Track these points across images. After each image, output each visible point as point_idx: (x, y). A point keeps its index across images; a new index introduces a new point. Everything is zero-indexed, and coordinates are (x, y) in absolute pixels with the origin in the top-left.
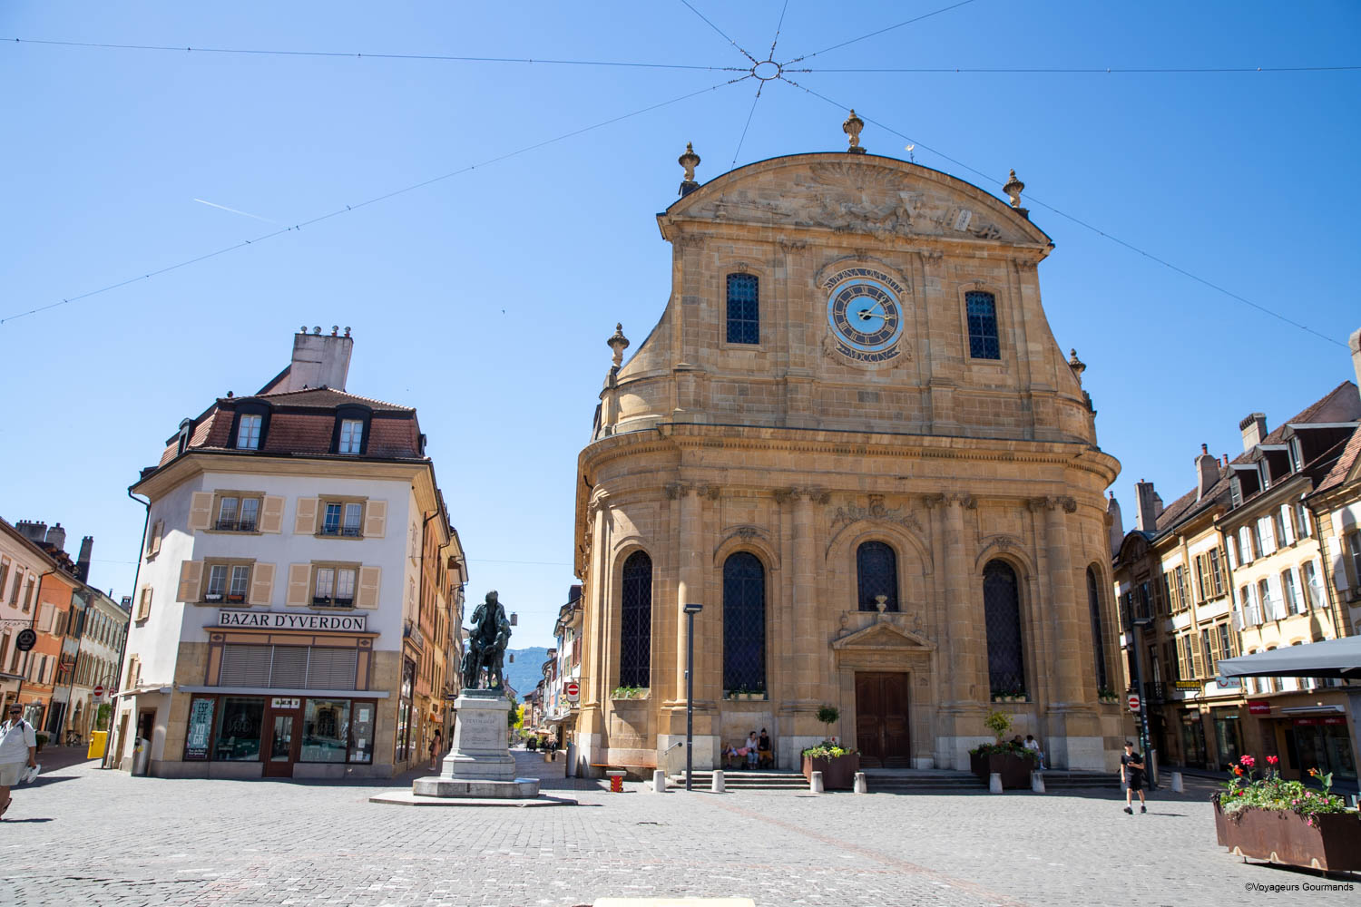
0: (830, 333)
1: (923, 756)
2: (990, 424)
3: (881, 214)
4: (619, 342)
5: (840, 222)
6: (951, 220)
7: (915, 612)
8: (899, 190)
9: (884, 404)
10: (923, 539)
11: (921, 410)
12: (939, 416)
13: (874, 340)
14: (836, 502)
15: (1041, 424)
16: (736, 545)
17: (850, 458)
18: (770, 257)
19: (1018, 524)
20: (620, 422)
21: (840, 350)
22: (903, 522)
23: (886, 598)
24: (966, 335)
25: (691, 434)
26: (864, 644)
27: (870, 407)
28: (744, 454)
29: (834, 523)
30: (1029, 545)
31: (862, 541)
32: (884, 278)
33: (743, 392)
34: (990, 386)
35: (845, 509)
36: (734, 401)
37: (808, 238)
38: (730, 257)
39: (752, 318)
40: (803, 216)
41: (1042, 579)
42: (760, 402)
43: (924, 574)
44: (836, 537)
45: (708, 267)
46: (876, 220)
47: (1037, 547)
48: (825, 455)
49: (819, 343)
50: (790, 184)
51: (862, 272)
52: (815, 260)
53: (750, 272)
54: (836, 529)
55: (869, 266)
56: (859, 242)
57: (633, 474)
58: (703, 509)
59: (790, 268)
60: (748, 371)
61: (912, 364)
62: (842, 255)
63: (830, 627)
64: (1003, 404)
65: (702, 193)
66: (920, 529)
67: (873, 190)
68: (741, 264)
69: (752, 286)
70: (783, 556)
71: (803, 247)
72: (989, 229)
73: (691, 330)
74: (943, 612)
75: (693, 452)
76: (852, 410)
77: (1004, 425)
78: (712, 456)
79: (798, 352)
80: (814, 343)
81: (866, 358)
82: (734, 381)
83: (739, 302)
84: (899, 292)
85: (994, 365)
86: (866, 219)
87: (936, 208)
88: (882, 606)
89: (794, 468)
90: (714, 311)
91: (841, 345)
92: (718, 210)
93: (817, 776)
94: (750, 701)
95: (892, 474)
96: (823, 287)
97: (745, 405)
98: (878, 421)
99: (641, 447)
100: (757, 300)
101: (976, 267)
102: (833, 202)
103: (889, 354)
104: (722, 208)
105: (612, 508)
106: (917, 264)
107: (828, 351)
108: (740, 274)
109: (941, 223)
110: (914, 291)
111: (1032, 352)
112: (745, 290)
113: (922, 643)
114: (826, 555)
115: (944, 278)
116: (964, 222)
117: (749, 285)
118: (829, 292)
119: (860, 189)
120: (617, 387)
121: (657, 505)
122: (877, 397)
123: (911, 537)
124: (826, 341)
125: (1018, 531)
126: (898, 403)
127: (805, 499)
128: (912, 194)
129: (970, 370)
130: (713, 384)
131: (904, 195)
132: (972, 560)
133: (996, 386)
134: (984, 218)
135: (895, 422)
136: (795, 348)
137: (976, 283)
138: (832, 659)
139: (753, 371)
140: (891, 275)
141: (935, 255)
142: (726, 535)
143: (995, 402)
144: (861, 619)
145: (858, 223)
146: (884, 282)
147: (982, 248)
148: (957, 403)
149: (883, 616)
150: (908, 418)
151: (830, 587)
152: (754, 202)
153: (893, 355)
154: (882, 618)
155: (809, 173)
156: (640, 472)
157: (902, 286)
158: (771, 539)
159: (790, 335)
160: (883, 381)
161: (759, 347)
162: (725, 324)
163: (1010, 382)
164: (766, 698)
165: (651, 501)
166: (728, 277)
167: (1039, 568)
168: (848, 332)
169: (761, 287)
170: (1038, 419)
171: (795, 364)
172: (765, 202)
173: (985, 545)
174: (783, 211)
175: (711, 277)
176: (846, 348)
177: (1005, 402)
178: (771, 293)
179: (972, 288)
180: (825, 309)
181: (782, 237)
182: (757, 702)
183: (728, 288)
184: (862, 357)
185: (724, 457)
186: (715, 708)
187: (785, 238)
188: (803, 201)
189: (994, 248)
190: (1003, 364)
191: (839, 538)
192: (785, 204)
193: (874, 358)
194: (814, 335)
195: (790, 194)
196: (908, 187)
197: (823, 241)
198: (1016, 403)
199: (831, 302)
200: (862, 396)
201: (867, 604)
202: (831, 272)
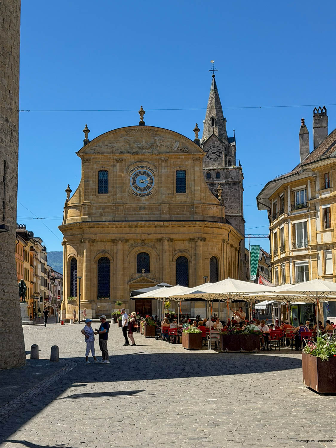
0: (130, 188)
1: (154, 314)
2: (181, 214)
3: (148, 146)
4: (69, 191)
5: (135, 150)
6: (172, 146)
7: (154, 273)
8: (155, 136)
9: (147, 210)
10: (157, 252)
11: (159, 211)
12: (163, 213)
13: (145, 189)
14: (130, 242)
15: (197, 214)
16: (101, 255)
17: (134, 229)
18: (112, 164)
19: (187, 245)
20: (69, 218)
21: (133, 194)
22: (151, 247)
23: (145, 270)
24: (175, 185)
25: (85, 225)
26: (138, 283)
27: (142, 212)
28: (101, 229)
29: (130, 248)
30: (191, 252)
31: (138, 253)
32: (149, 168)
33: (103, 209)
34: (182, 202)
35: (133, 243)
36: (100, 212)
37: (124, 157)
38: (99, 165)
39: (106, 185)
40: (123, 150)
41: (193, 262)
42: (109, 212)
43: (157, 262)
44: (130, 252)
45: (92, 170)
46: (146, 149)
47: (192, 253)
48: (126, 228)
49: (127, 192)
50: (119, 138)
51: (142, 167)
52: (126, 164)
53: (106, 169)
54: (130, 250)
55: (144, 164)
56: (140, 157)
57: (71, 235)
58: (91, 246)
59: (118, 168)
60: (105, 202)
61: (157, 197)
62: (135, 161)
63: (127, 278)
64: (185, 208)
65: (89, 144)
66: (156, 249)
67: (147, 137)
68: (103, 167)
69: (106, 174)
70: (114, 258)
71: (122, 160)
72: (185, 148)
73: (87, 190)
74: (162, 273)
75: (87, 229)
76: (137, 213)
77: (185, 215)
78: (92, 230)
79: (120, 195)
80: (125, 192)
81: (142, 196)
82: (100, 206)
83: (102, 179)
84: (153, 173)
85: (183, 195)
86: (143, 149)
87: (168, 142)
88: (143, 272)
89: (116, 233)
90: (94, 184)
91: (134, 192)
92: (95, 150)
93: (113, 319)
94: (105, 300)
95: (147, 233)
96: (129, 173)
97: (104, 213)
98: (145, 216)
99: (73, 228)
100: (108, 179)
101: (180, 161)
102: (133, 143)
103: (149, 194)
104: (96, 149)
105: (67, 245)
106: (160, 162)
107: (130, 194)
108: (103, 170)
109: (168, 147)
110: (158, 172)
111: (196, 190)
112: (104, 175)
113: (154, 282)
114: (127, 257)
115: (169, 167)
116: (176, 146)
117: (105, 174)
118: (131, 175)
119: (142, 137)
120: (67, 207)
121: (78, 245)
122: (145, 208)
123: (154, 251)
124: (129, 191)
125: (187, 248)
126: (151, 209)
127: (120, 242)
128: (160, 137)
129: (175, 197)
130: (94, 207)
131: (156, 138)
132: (171, 257)
133: (184, 202)
134: (184, 144)
135: (150, 216)
136: (119, 194)
137: (180, 167)
138: (128, 288)
139: (106, 202)
140: (151, 167)
141: (166, 159)
142: (98, 253)
143: (183, 207)
144: (137, 275)
145: (139, 150)
146: (149, 170)
147: (182, 155)
148: (170, 208)
149: (143, 274)
150: (154, 214)
151: (128, 267)
152: (107, 146)
153: (150, 194)
154: (143, 275)
155: (125, 133)
156: (73, 235)
157: (155, 170)
158: (111, 253)
159: (118, 190)
160: (147, 203)
161: (108, 194)
162: (98, 188)
163: (188, 200)
164: (110, 299)
165: (76, 243)
166: (99, 171)
167: (193, 259)
168: (136, 188)
169: (109, 174)
170: (196, 212)
171: (119, 199)
172: (110, 145)
173: (176, 252)
174: (116, 148)
175: (93, 172)
176: (135, 193)
177: (186, 207)
178: (112, 176)
179: (178, 169)
180: (129, 180)
181: (116, 157)
182: (107, 300)
183: (99, 175)
184: (140, 196)
185: (96, 230)
186: (94, 302)
187: (117, 157)
188: (123, 143)
189: (186, 155)
190: (187, 194)
191: (131, 252)
192: (117, 145)
193: (144, 196)
194: (125, 189)
195: (119, 142)
196: (158, 135)
197: (129, 157)
198: (190, 207)
199: (131, 177)
200: (140, 208)
201: (139, 271)
202: (132, 168)
